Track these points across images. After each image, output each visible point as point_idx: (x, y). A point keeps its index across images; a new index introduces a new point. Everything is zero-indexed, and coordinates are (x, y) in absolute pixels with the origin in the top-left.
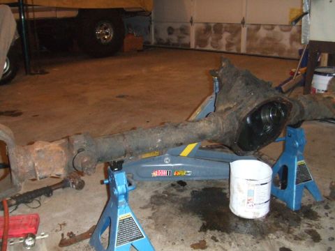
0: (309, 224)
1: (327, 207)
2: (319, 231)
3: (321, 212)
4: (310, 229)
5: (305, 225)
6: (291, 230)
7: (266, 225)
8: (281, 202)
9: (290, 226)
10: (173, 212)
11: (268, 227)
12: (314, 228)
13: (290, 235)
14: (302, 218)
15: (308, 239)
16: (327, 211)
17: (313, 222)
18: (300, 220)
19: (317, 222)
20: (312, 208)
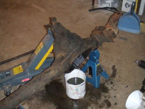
0: (105, 96)
1: (112, 83)
2: (110, 100)
3: (109, 86)
4: (106, 99)
5: (103, 97)
6: (97, 102)
7: (86, 101)
8: (90, 84)
9: (96, 99)
10: (39, 103)
11: (86, 102)
12: (107, 98)
13: (97, 105)
14: (101, 93)
15: (105, 106)
16: (112, 86)
17: (107, 94)
18: (100, 94)
19: (108, 94)
20: (105, 85)
